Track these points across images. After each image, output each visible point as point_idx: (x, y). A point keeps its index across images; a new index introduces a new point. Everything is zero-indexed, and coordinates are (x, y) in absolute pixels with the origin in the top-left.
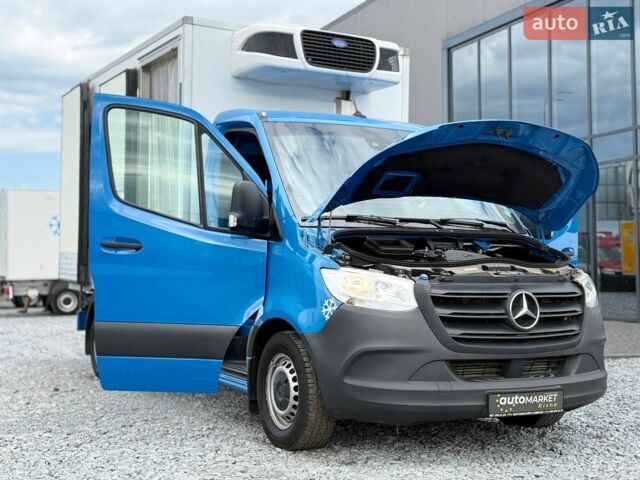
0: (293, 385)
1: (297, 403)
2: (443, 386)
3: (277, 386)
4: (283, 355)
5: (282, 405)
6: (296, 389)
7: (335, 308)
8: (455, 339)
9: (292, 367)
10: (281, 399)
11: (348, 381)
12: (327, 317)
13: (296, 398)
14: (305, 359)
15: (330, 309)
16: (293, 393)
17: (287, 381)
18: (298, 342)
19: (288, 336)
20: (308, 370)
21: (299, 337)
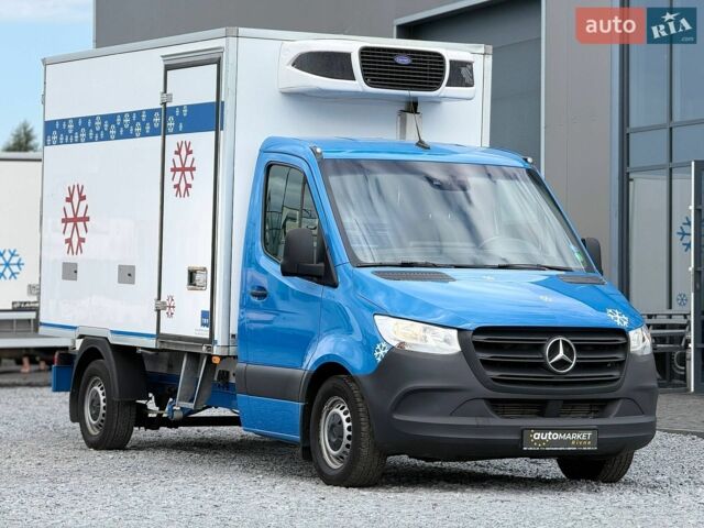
0: (346, 425)
1: (350, 442)
2: (481, 421)
3: (331, 428)
4: (336, 398)
5: (335, 446)
6: (349, 429)
7: (386, 351)
8: (494, 380)
9: (346, 409)
10: (334, 440)
11: (397, 417)
12: (379, 359)
13: (349, 437)
14: (358, 400)
15: (381, 352)
16: (347, 433)
17: (341, 422)
18: (351, 385)
19: (342, 379)
20: (361, 410)
21: (353, 379)
